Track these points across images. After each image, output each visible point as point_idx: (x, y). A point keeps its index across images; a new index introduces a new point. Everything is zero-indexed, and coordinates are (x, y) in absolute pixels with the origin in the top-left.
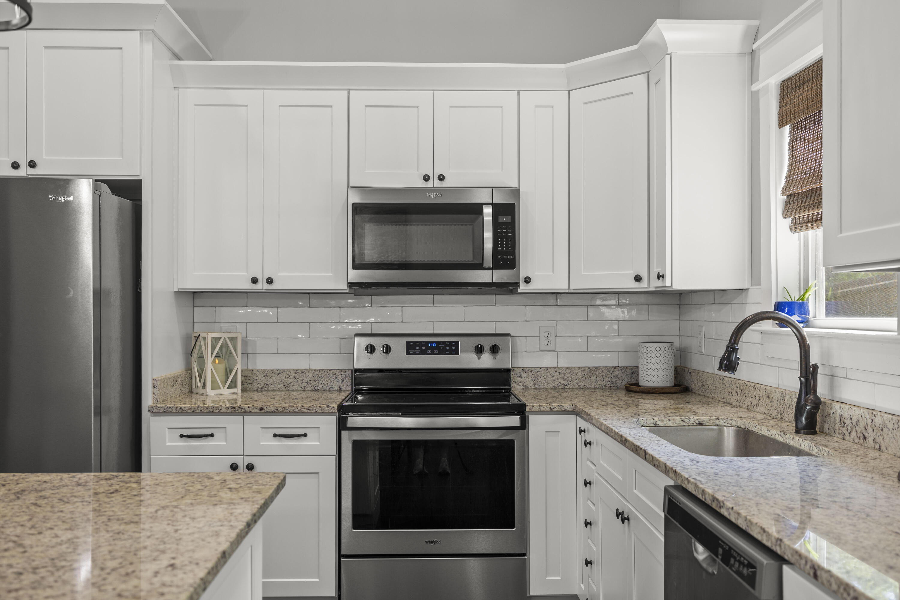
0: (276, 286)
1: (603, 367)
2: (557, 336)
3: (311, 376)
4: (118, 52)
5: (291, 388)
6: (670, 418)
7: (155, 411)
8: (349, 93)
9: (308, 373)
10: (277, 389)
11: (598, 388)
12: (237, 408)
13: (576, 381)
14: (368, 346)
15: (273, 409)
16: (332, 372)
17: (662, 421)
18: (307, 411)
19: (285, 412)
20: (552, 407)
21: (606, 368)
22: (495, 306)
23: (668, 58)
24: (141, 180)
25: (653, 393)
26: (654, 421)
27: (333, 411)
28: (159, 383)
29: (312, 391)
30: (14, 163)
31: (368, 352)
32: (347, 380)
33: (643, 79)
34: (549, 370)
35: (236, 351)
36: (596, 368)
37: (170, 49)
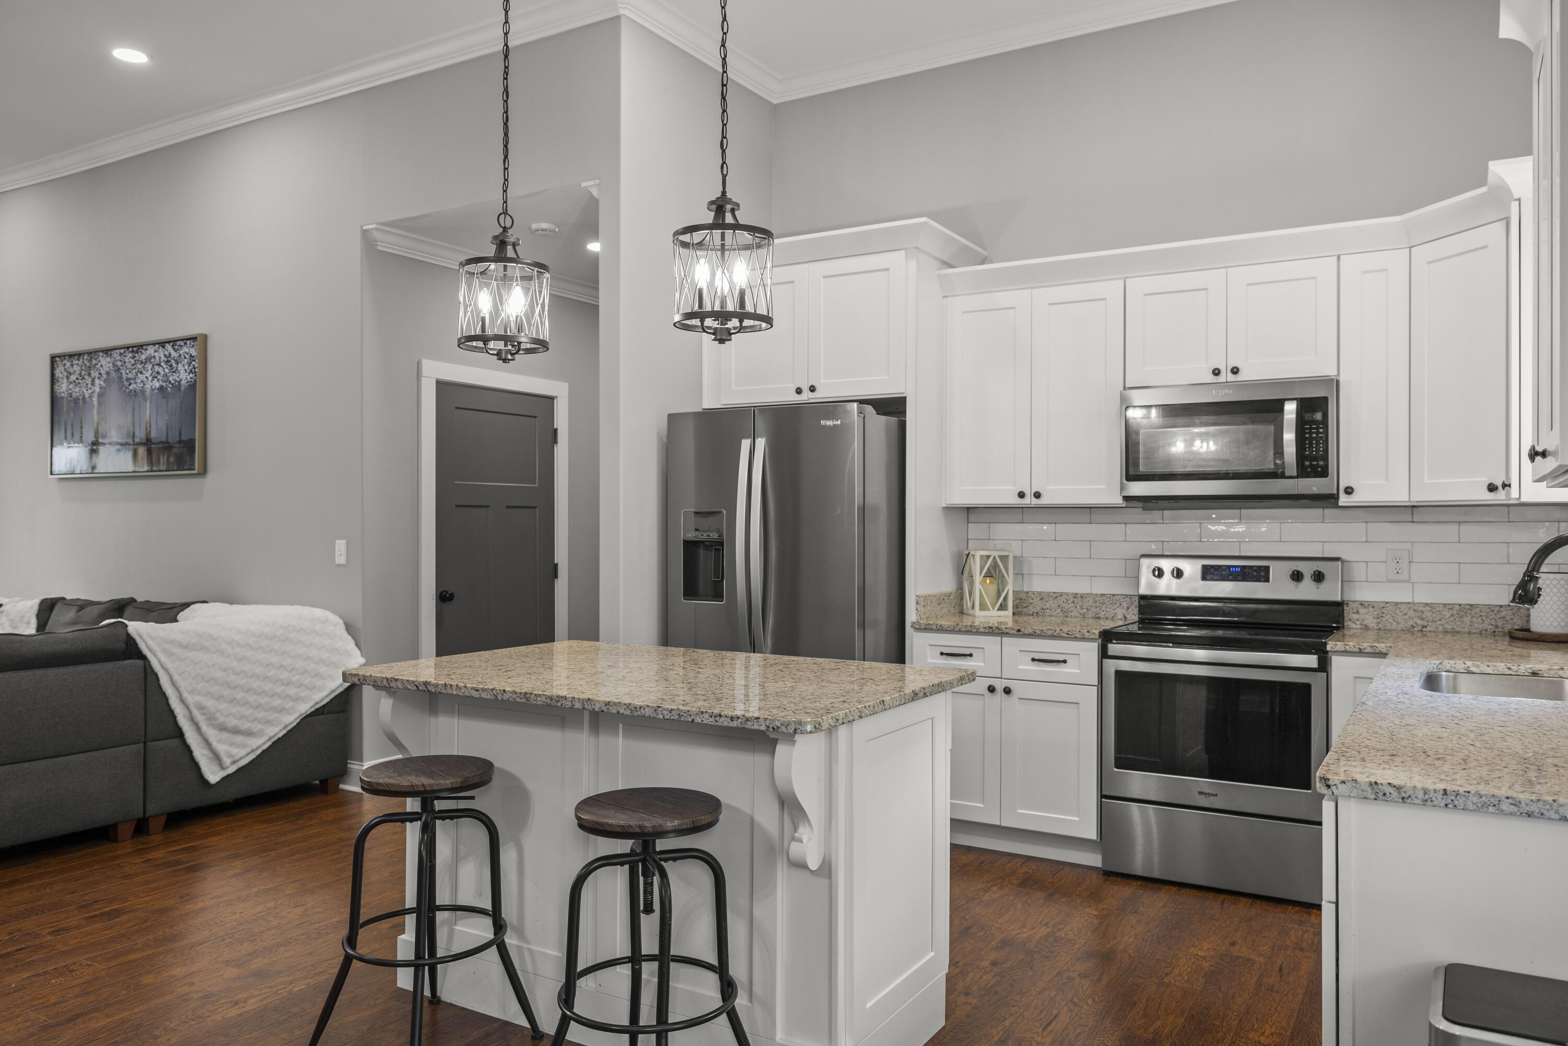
0: (1044, 501)
1: (1484, 605)
2: (1412, 562)
3: (1091, 601)
4: (885, 273)
5: (1070, 614)
6: (1490, 664)
7: (917, 627)
8: (1125, 281)
9: (1088, 599)
10: (1054, 614)
11: (1475, 633)
12: (994, 628)
13: (1439, 622)
14: (1173, 569)
15: (1031, 631)
16: (1115, 597)
17: (1478, 666)
18: (1066, 635)
19: (1044, 636)
20: (1362, 647)
21: (1487, 607)
22: (1323, 522)
23: (1515, 205)
24: (906, 397)
25: (1543, 641)
26: (1466, 666)
27: (1093, 636)
28: (922, 599)
29: (1093, 618)
30: (798, 388)
31: (1173, 576)
32: (1133, 607)
33: (1500, 227)
34: (1399, 606)
35: (1007, 570)
36: (1471, 605)
37: (937, 259)
